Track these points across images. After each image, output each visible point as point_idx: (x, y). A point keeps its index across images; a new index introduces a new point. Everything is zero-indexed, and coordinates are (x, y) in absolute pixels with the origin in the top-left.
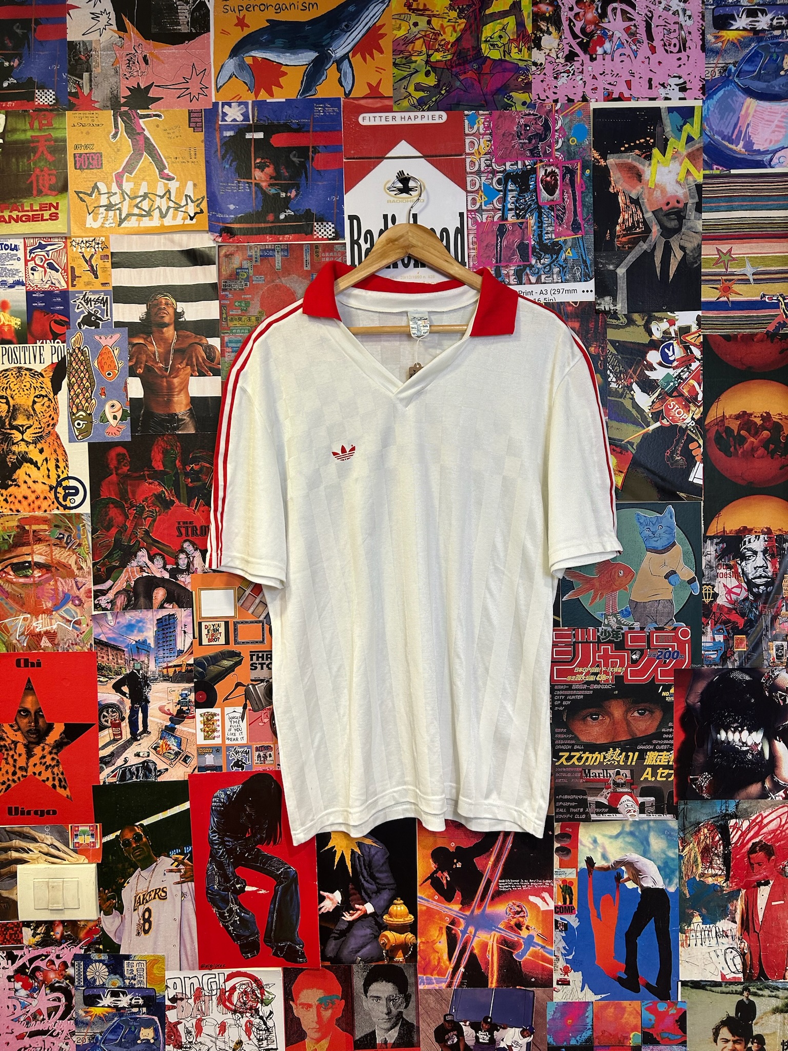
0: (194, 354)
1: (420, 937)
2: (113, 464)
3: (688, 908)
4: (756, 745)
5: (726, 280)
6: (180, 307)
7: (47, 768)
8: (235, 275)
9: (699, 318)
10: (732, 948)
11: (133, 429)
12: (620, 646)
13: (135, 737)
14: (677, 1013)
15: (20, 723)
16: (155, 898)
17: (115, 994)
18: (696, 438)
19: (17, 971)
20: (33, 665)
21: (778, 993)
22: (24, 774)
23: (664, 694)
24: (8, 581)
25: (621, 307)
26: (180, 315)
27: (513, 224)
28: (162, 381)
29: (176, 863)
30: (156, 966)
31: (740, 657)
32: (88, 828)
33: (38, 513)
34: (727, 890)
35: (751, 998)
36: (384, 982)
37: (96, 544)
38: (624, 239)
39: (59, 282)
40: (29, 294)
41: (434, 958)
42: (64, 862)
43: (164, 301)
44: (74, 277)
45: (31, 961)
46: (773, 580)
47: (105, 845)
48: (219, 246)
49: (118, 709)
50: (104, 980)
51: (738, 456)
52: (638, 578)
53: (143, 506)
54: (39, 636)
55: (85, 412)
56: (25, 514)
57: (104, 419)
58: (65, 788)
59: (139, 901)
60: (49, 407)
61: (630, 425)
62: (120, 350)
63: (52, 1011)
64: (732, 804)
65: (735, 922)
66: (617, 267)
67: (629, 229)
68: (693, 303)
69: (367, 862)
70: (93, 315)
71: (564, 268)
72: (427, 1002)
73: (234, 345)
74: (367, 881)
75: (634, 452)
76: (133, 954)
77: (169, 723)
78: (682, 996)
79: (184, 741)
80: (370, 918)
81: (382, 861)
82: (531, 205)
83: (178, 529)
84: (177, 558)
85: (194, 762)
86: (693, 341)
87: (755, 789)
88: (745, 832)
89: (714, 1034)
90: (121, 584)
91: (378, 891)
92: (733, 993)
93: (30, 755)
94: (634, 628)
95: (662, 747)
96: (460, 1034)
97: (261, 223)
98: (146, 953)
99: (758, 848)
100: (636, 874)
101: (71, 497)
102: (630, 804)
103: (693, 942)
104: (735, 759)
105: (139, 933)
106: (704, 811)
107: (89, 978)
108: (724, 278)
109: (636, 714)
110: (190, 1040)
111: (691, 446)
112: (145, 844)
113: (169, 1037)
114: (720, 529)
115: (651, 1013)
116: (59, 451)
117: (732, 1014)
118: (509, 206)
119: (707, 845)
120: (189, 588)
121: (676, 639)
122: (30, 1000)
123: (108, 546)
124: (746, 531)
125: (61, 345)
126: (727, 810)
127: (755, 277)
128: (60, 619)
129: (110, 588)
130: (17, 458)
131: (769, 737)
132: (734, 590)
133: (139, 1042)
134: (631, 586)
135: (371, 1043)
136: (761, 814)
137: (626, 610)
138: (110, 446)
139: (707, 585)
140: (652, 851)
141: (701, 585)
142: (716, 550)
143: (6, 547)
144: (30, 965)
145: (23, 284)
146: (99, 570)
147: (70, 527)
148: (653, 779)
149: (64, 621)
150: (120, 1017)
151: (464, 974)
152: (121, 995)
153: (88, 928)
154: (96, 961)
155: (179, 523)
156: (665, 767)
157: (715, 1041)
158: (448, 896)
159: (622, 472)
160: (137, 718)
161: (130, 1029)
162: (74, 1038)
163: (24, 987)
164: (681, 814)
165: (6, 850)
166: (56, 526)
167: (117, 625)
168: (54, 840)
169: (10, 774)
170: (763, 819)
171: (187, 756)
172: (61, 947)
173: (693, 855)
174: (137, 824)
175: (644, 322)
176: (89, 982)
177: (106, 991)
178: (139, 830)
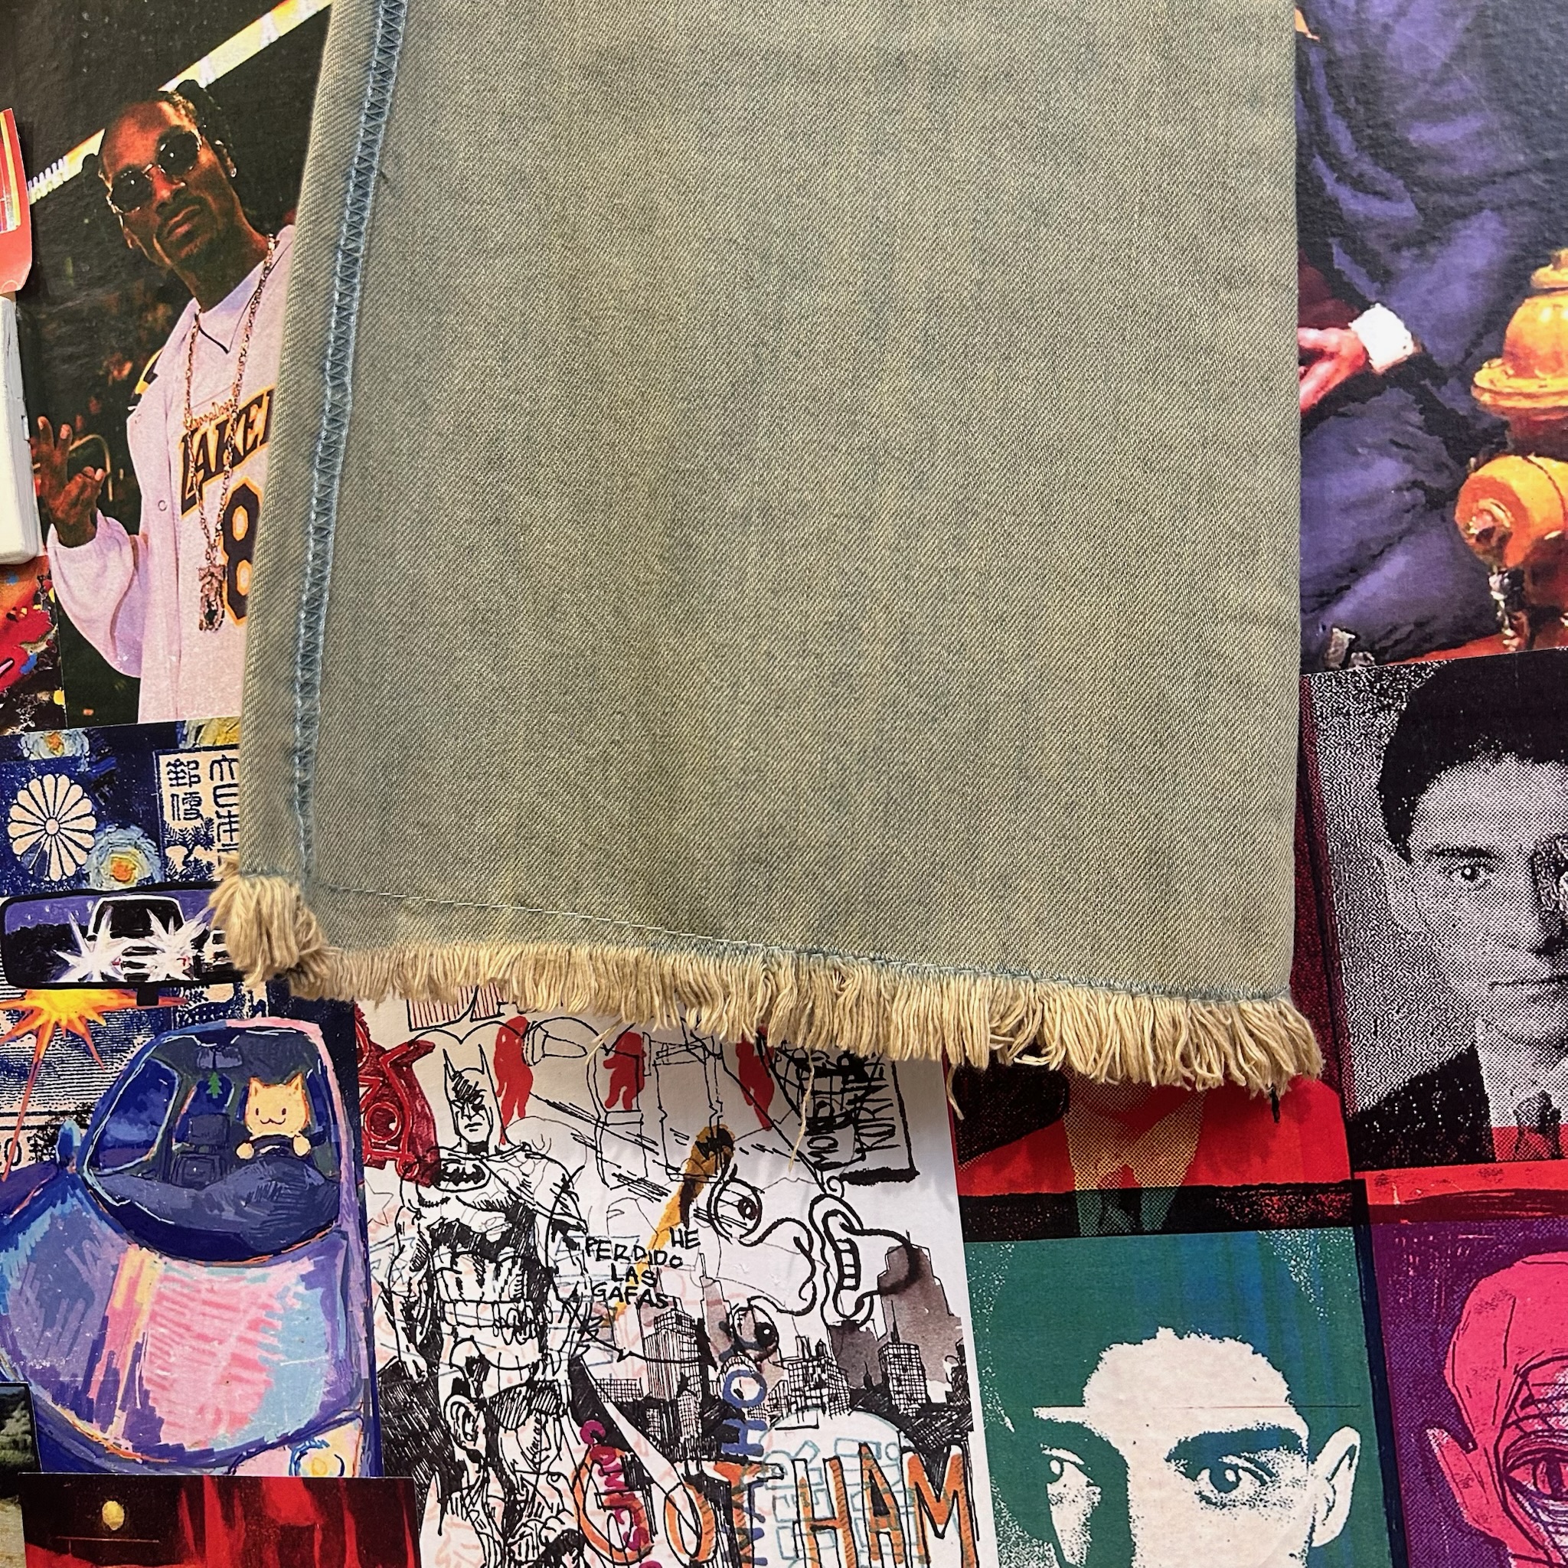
17: (129, 920)
36: (1509, 762)
50: (81, 857)
80: (1394, 397)
91: (1432, 231)
105: (210, 616)
107: (18, 848)
110: (476, 1138)
112: (210, 180)
113: (380, 1124)
133: (245, 1151)
135: (1458, 1128)
150: (158, 1031)
152: (156, 924)
154: (43, 768)
161: (203, 1086)
174: (170, 86)
176: (23, 872)
177: (93, 907)
178: (178, 117)
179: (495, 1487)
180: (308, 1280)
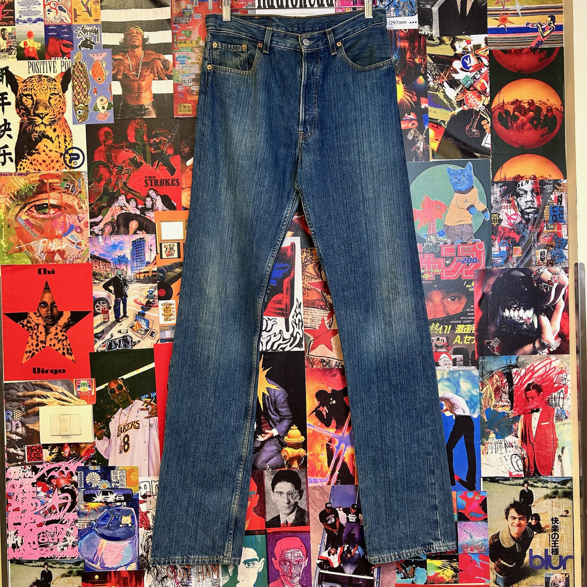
0: (155, 66)
1: (309, 451)
2: (102, 138)
3: (486, 428)
4: (529, 319)
5: (503, 14)
6: (146, 34)
7: (59, 341)
8: (182, 14)
9: (486, 39)
10: (516, 454)
11: (115, 115)
12: (438, 255)
13: (118, 320)
14: (481, 499)
15: (41, 311)
16: (131, 428)
17: (105, 493)
18: (486, 117)
19: (39, 479)
20: (49, 272)
21: (547, 485)
22: (44, 345)
23: (467, 286)
24: (33, 217)
25: (435, 32)
26: (147, 40)
28: (135, 84)
29: (146, 404)
30: (132, 474)
31: (517, 261)
32: (86, 382)
33: (53, 172)
34: (511, 416)
35: (530, 488)
36: (285, 482)
37: (91, 191)
39: (66, 19)
40: (46, 27)
41: (318, 465)
42: (71, 404)
43: (135, 31)
44: (76, 16)
45: (48, 472)
46: (538, 209)
47: (98, 393)
49: (107, 301)
50: (98, 484)
51: (513, 129)
52: (450, 209)
53: (122, 166)
54: (53, 253)
55: (84, 104)
56: (44, 172)
57: (96, 109)
58: (71, 354)
59: (121, 430)
60: (60, 101)
61: (443, 109)
62: (107, 63)
63: (62, 506)
64: (514, 358)
65: (518, 437)
66: (432, 6)
68: (482, 29)
69: (273, 401)
70: (89, 40)
71: (397, 8)
72: (314, 495)
73: (182, 59)
74: (273, 414)
75: (445, 127)
76: (117, 466)
77: (141, 310)
78: (484, 488)
79: (151, 322)
80: (276, 439)
81: (283, 400)
83: (146, 181)
84: (145, 200)
85: (157, 336)
86: (482, 54)
87: (529, 348)
88: (523, 376)
89: (506, 513)
90: (108, 218)
91: (281, 421)
92: (517, 485)
93: (47, 333)
95: (467, 321)
96: (337, 516)
98: (126, 465)
99: (531, 387)
100: (452, 407)
101: (74, 161)
102: (446, 359)
103: (490, 451)
104: (515, 328)
105: (121, 452)
106: (495, 363)
107: (87, 482)
108: (502, 12)
109: (449, 300)
111: (483, 123)
112: (125, 392)
114: (503, 177)
115: (463, 499)
116: (67, 130)
117: (518, 499)
119: (498, 386)
120: (153, 220)
121: (474, 249)
122: (47, 499)
123: (99, 193)
124: (519, 178)
125: (68, 60)
126: (511, 363)
127: (523, 12)
128: (68, 241)
129: (101, 221)
130: (39, 135)
131: (537, 313)
132: (512, 217)
133: (121, 526)
134: (445, 216)
135: (277, 523)
136: (533, 365)
137: (442, 231)
138: (100, 126)
139: (495, 214)
140: (462, 391)
141: (491, 214)
142: (500, 191)
143: (32, 195)
144: (48, 475)
145: (42, 21)
146: (93, 209)
147: (74, 181)
148: (462, 343)
149: (70, 243)
150: (108, 509)
151: (338, 475)
152: (109, 494)
153: (87, 449)
154: (92, 471)
155: (146, 177)
156: (469, 335)
157: (507, 518)
158: (327, 423)
159: (437, 140)
160: (119, 307)
161: (115, 517)
162: (77, 525)
163: (43, 490)
164: (480, 366)
165: (32, 397)
166: (65, 180)
167: (105, 245)
168: (64, 390)
169: (34, 345)
170: (534, 368)
171: (153, 332)
172: (69, 462)
173: (489, 393)
174: (119, 378)
175: (450, 42)
176: (88, 486)
177: (99, 491)
178: (120, 382)
179: (155, 570)
180: (130, 543)
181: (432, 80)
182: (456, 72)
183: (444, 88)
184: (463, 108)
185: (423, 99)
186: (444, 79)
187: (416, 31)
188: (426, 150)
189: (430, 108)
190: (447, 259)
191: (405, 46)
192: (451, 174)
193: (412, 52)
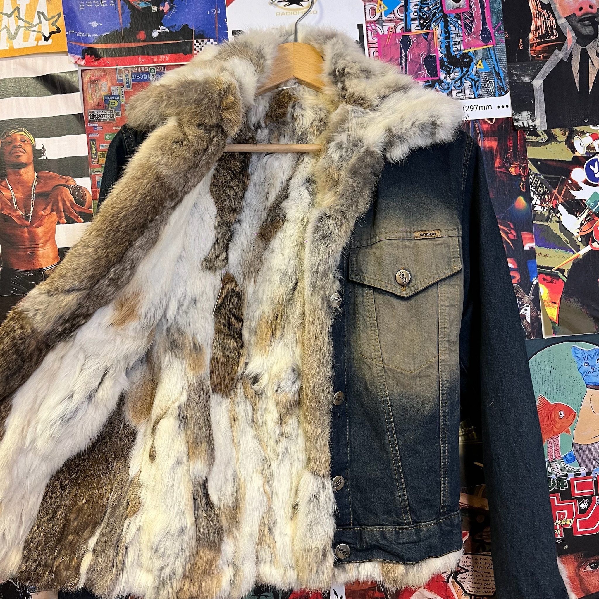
0: (59, 198)
6: (40, 143)
8: (104, 104)
12: (567, 495)
25: (540, 122)
26: (41, 152)
27: (418, 35)
38: (539, 48)
43: (19, 138)
48: (82, 71)
52: (581, 417)
61: (560, 251)
66: (533, 78)
67: (542, 37)
71: (476, 82)
75: (565, 280)
82: (435, 13)
94: (579, 474)
97: (131, 42)
109: (589, 569)
118: (412, 16)
134: (574, 428)
137: (570, 455)
159: (555, 303)
175: (565, 137)
181: (538, 202)
182: (578, 188)
183: (559, 215)
184: (592, 246)
185: (526, 235)
186: (558, 199)
187: (509, 121)
188: (536, 319)
189: (539, 250)
190: (581, 500)
191: (492, 147)
192: (579, 358)
193: (503, 158)
